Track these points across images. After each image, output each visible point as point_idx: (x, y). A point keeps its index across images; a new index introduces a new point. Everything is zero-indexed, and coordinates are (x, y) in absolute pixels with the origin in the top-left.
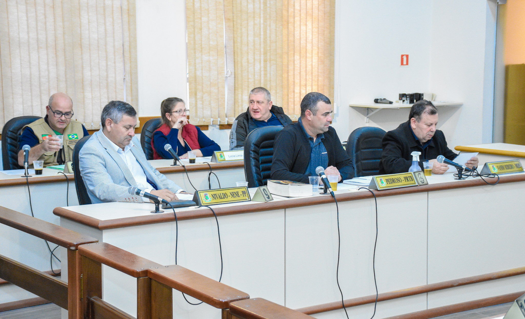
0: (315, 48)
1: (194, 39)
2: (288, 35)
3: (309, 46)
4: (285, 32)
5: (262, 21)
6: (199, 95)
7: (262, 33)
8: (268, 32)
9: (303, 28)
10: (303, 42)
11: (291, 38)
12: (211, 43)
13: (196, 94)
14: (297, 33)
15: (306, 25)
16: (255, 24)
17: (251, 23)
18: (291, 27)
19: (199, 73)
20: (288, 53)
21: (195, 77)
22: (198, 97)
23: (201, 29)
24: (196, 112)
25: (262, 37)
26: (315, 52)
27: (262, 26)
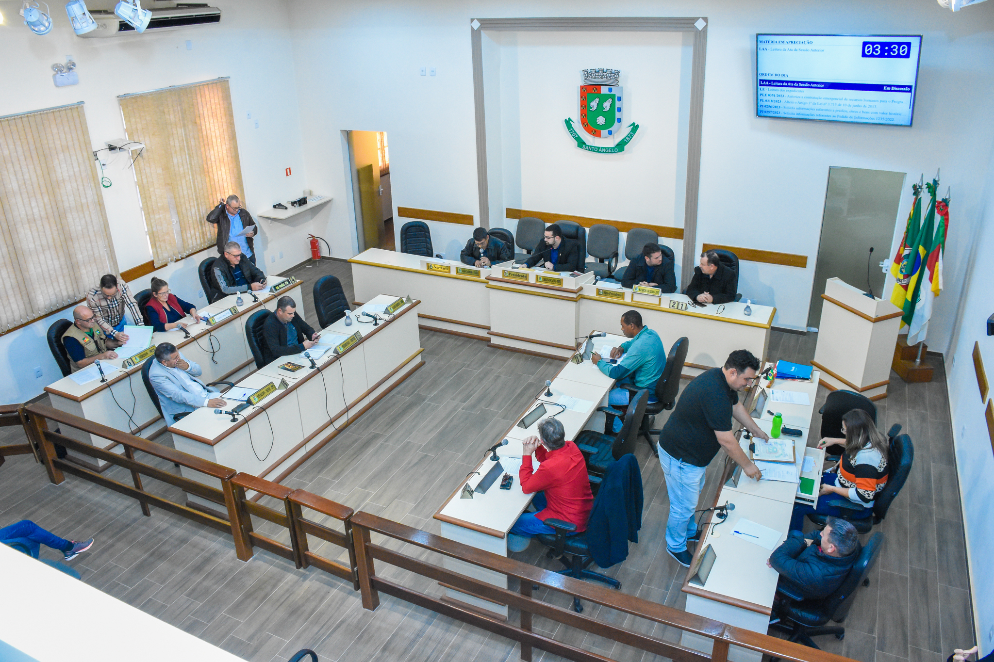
0: (230, 184)
1: (147, 206)
2: (210, 181)
3: (225, 185)
4: (208, 179)
5: (191, 177)
6: (158, 244)
7: (192, 186)
8: (196, 183)
9: (219, 172)
10: (221, 182)
11: (212, 183)
12: (159, 205)
13: (155, 245)
14: (216, 178)
15: (221, 170)
16: (186, 181)
17: (184, 181)
18: (211, 175)
19: (154, 229)
20: (212, 194)
21: (153, 233)
22: (157, 246)
23: (150, 197)
24: (158, 257)
25: (193, 188)
26: (230, 187)
27: (191, 180)
